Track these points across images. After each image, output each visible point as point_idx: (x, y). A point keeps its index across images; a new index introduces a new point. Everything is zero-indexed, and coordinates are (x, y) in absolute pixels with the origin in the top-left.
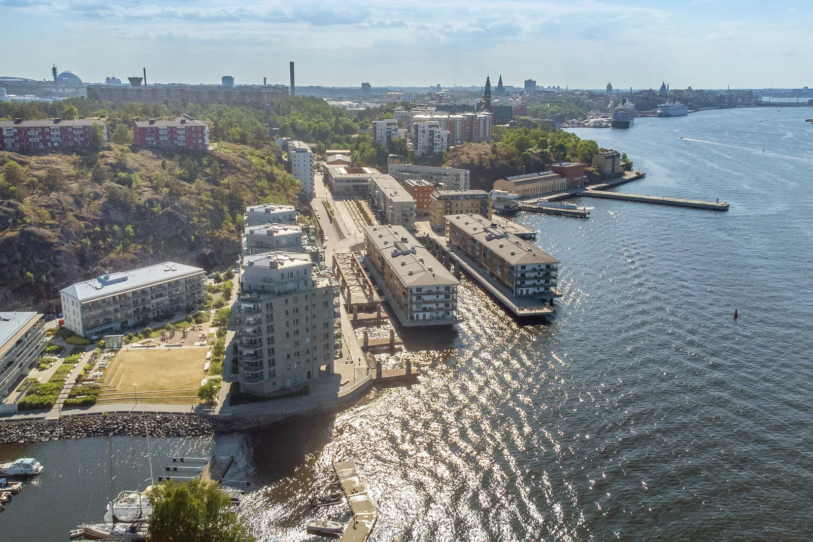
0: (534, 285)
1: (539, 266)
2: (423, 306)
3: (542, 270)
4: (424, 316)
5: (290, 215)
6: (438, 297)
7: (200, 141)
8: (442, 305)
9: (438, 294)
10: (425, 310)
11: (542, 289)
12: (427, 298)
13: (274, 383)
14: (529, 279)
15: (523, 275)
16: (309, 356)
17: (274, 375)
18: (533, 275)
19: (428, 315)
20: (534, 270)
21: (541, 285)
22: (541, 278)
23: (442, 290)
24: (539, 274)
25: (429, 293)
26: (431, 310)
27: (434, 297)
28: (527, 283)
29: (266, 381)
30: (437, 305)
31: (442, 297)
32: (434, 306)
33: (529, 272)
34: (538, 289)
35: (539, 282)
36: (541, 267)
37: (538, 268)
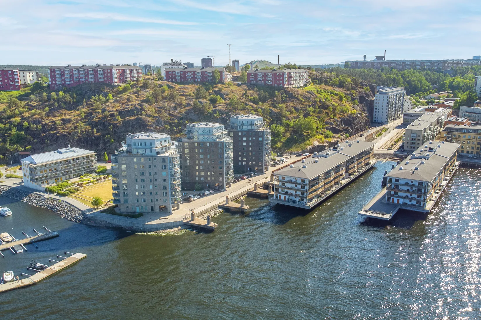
0: (406, 197)
1: (412, 182)
2: (286, 190)
3: (414, 185)
4: (285, 197)
5: (251, 122)
6: (296, 186)
7: (281, 82)
8: (299, 193)
9: (296, 183)
10: (287, 193)
11: (414, 202)
12: (288, 185)
13: (127, 207)
14: (402, 191)
15: (397, 187)
16: (152, 197)
17: (127, 202)
18: (406, 188)
19: (287, 197)
20: (407, 184)
21: (414, 199)
22: (413, 192)
23: (299, 181)
24: (412, 188)
25: (290, 182)
26: (291, 194)
27: (293, 186)
28: (400, 194)
29: (122, 204)
30: (296, 192)
31: (299, 187)
32: (293, 192)
33: (403, 185)
34: (410, 201)
35: (411, 195)
36: (414, 183)
37: (410, 183)
